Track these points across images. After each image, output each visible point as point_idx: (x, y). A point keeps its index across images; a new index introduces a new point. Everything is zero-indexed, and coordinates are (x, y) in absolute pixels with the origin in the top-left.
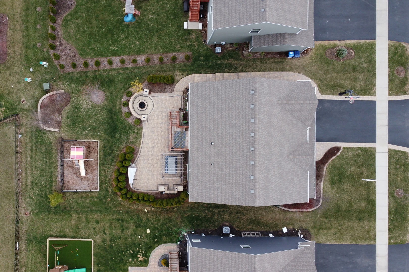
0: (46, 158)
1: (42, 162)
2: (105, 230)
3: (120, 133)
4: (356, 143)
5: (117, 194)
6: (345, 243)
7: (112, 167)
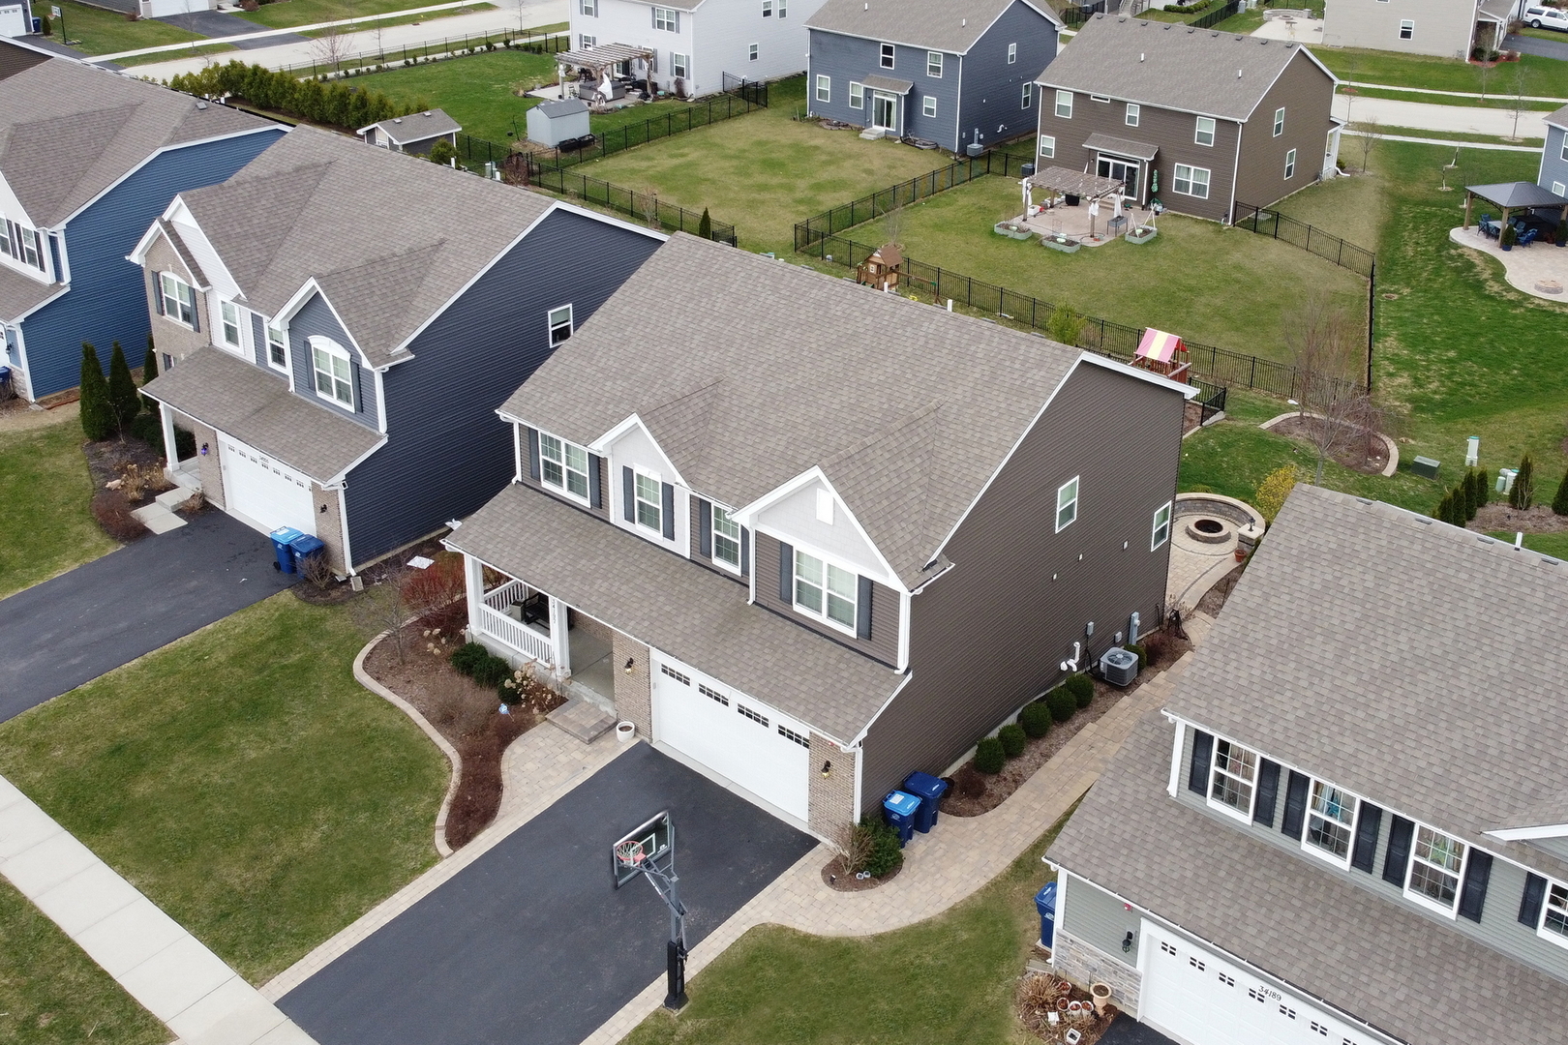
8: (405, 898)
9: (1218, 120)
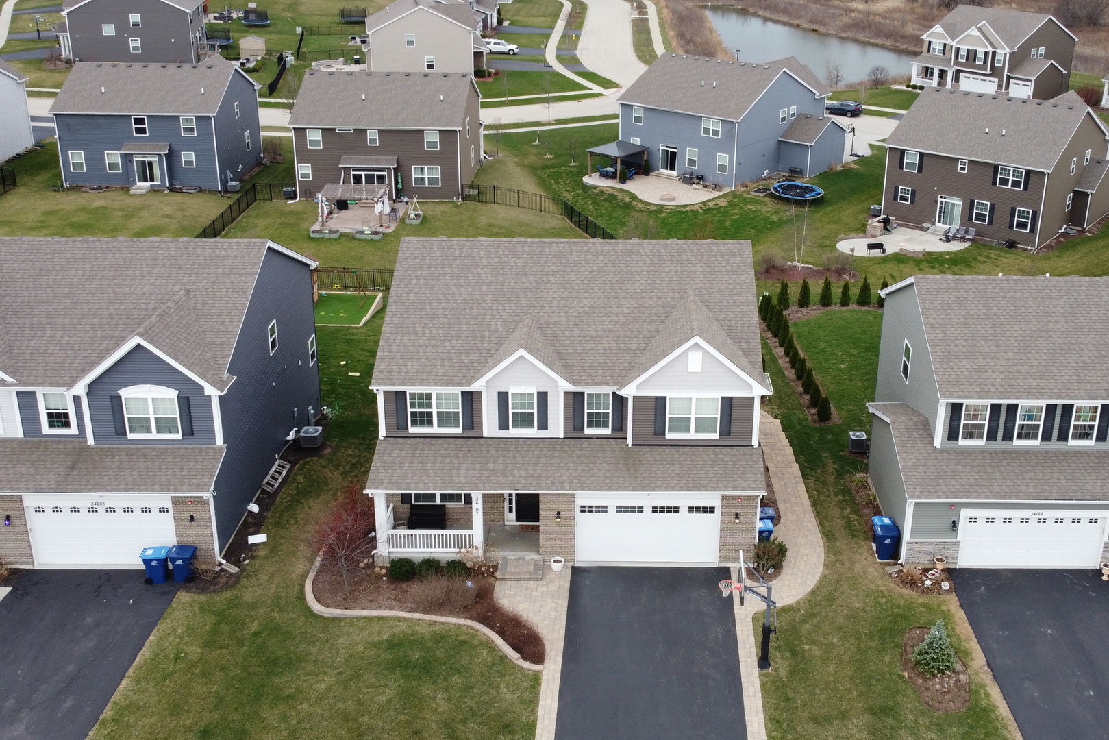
4: (554, 715)
6: (121, 687)
8: (549, 701)
9: (440, 131)
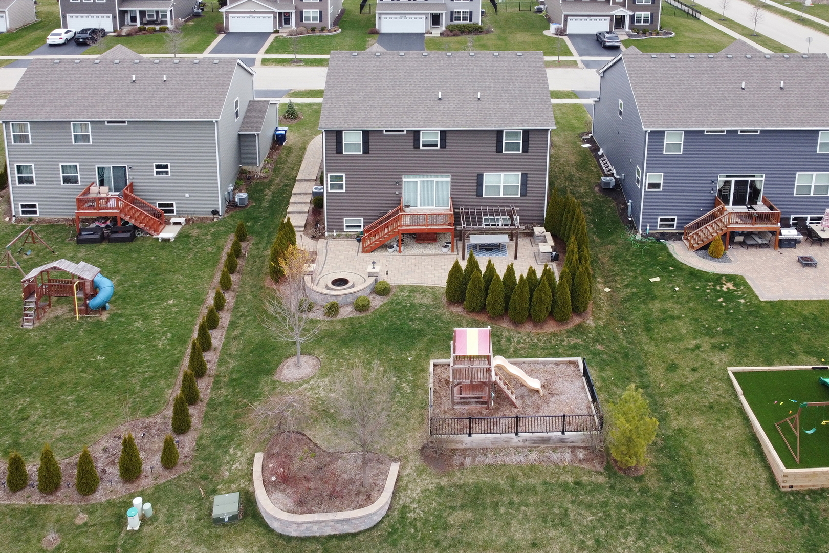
0: (496, 506)
1: (514, 522)
2: (687, 349)
3: (412, 320)
5: (580, 325)
7: (505, 334)
